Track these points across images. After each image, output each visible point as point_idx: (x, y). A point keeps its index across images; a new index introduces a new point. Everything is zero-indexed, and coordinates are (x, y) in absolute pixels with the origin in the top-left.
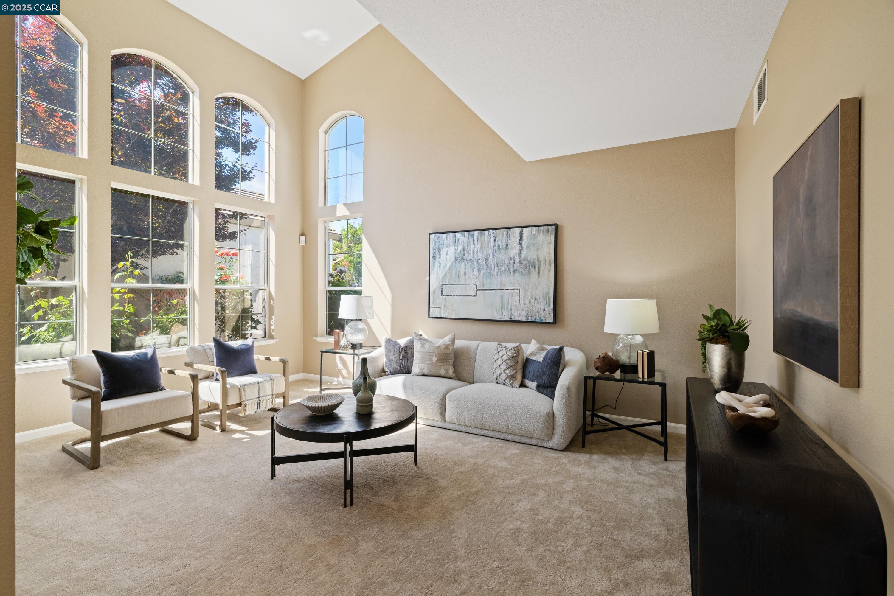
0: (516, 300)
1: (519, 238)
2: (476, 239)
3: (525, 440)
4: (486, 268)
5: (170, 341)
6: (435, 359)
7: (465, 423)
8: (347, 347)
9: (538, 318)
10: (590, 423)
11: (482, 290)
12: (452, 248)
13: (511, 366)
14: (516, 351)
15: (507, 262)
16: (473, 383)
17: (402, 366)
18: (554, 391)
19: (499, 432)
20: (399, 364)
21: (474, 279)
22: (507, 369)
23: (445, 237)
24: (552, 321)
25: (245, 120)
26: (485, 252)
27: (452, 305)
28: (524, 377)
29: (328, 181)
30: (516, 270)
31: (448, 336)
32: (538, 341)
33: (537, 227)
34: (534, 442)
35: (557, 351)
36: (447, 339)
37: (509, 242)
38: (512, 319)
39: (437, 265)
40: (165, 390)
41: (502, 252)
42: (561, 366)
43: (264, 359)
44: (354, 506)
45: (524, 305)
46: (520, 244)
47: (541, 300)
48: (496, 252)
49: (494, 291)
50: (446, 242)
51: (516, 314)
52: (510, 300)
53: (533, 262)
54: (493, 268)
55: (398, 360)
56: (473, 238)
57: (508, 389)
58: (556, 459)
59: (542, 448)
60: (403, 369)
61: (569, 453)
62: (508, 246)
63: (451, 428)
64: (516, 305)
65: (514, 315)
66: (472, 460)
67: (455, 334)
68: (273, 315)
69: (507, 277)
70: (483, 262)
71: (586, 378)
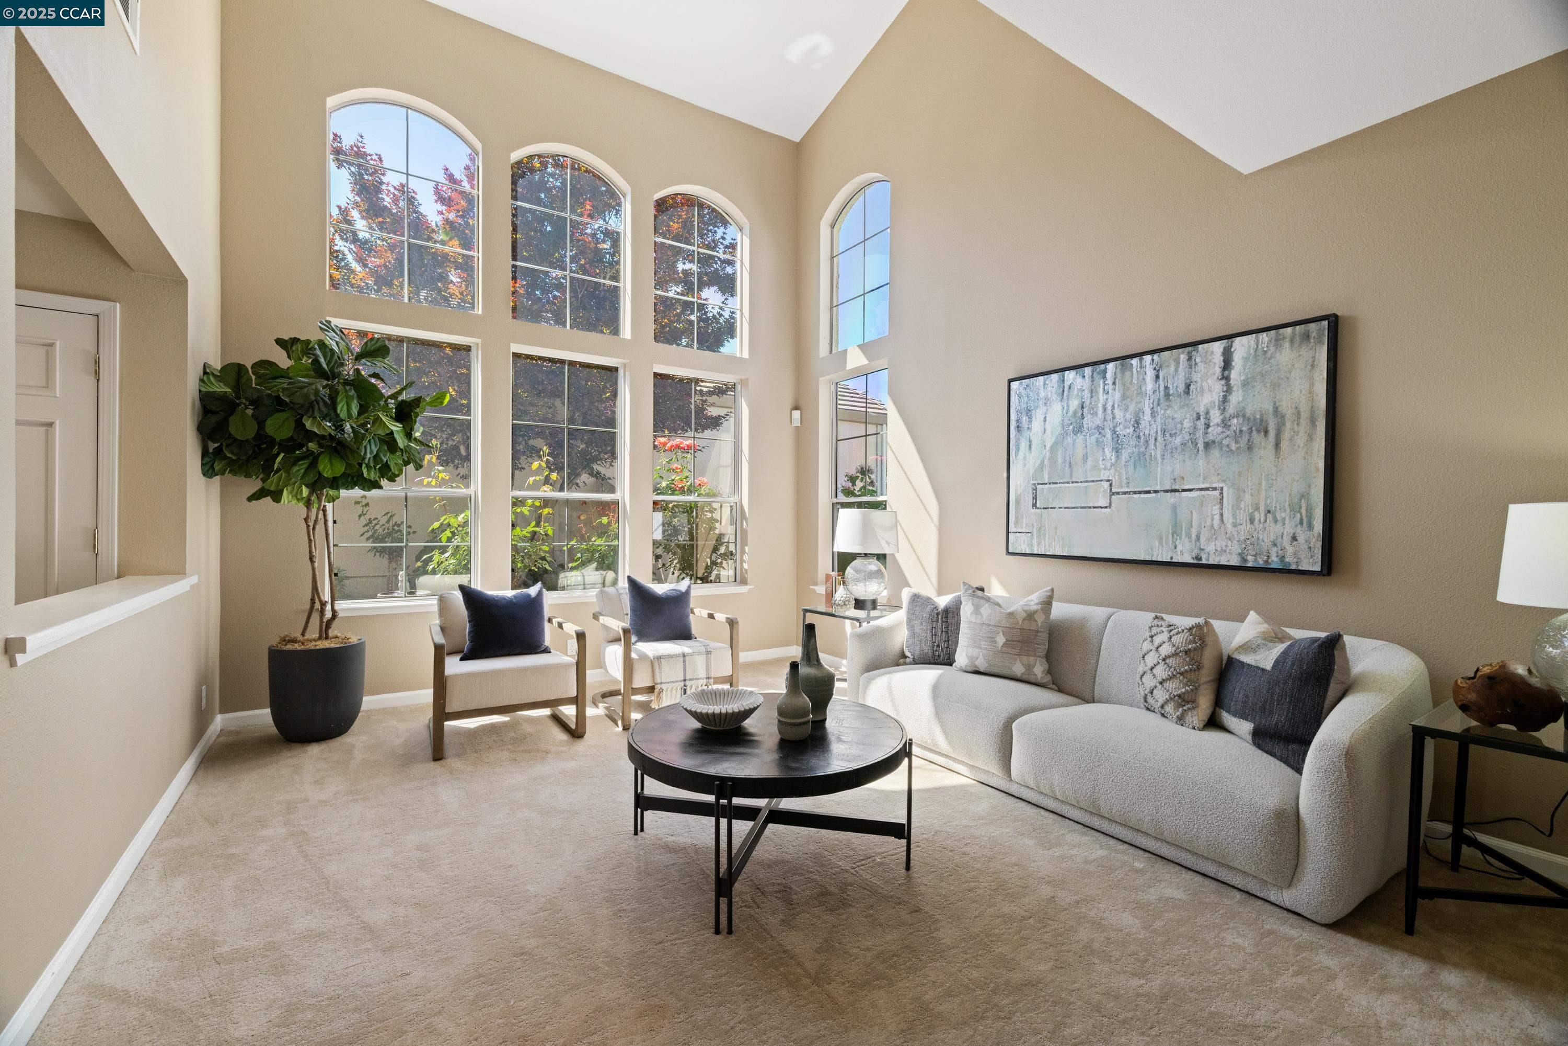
0: (1213, 516)
1: (1222, 364)
2: (1110, 380)
3: (1210, 869)
4: (1133, 442)
5: (604, 581)
6: (1001, 640)
7: (1053, 792)
8: (845, 604)
9: (1274, 558)
10: (1449, 858)
11: (1125, 493)
12: (1057, 407)
13: (1182, 674)
14: (1195, 636)
15: (1187, 424)
16: (1088, 698)
17: (936, 648)
18: (1305, 753)
19: (1138, 830)
20: (930, 643)
21: (1105, 469)
22: (1171, 678)
23: (1042, 383)
24: (1317, 568)
25: (732, 239)
26: (1132, 408)
27: (1056, 528)
28: (1218, 702)
29: (837, 312)
30: (1214, 442)
31: (1037, 594)
32: (1266, 616)
33: (1273, 332)
34: (1237, 881)
35: (1320, 646)
36: (1033, 600)
37: (1196, 377)
38: (1200, 559)
39: (1024, 445)
40: (550, 652)
41: (1176, 403)
42: (1333, 689)
43: (706, 616)
44: (733, 937)
45: (1235, 525)
46: (1226, 378)
47: (1283, 515)
48: (1159, 405)
49: (1154, 495)
50: (1042, 395)
51: (1211, 548)
52: (1195, 515)
53: (1261, 420)
54: (1152, 442)
55: (929, 635)
56: (1104, 377)
57: (1170, 728)
58: (1300, 948)
59: (1259, 902)
60: (939, 656)
61: (1352, 941)
62: (1192, 387)
63: (1024, 797)
64: (1212, 526)
65: (1207, 550)
66: (1046, 891)
67: (1052, 590)
68: (747, 545)
69: (1187, 460)
70: (1128, 431)
71: (1420, 734)
